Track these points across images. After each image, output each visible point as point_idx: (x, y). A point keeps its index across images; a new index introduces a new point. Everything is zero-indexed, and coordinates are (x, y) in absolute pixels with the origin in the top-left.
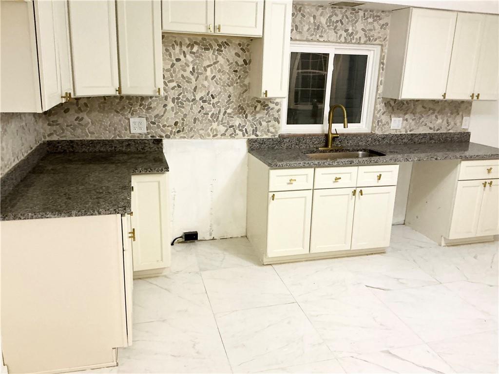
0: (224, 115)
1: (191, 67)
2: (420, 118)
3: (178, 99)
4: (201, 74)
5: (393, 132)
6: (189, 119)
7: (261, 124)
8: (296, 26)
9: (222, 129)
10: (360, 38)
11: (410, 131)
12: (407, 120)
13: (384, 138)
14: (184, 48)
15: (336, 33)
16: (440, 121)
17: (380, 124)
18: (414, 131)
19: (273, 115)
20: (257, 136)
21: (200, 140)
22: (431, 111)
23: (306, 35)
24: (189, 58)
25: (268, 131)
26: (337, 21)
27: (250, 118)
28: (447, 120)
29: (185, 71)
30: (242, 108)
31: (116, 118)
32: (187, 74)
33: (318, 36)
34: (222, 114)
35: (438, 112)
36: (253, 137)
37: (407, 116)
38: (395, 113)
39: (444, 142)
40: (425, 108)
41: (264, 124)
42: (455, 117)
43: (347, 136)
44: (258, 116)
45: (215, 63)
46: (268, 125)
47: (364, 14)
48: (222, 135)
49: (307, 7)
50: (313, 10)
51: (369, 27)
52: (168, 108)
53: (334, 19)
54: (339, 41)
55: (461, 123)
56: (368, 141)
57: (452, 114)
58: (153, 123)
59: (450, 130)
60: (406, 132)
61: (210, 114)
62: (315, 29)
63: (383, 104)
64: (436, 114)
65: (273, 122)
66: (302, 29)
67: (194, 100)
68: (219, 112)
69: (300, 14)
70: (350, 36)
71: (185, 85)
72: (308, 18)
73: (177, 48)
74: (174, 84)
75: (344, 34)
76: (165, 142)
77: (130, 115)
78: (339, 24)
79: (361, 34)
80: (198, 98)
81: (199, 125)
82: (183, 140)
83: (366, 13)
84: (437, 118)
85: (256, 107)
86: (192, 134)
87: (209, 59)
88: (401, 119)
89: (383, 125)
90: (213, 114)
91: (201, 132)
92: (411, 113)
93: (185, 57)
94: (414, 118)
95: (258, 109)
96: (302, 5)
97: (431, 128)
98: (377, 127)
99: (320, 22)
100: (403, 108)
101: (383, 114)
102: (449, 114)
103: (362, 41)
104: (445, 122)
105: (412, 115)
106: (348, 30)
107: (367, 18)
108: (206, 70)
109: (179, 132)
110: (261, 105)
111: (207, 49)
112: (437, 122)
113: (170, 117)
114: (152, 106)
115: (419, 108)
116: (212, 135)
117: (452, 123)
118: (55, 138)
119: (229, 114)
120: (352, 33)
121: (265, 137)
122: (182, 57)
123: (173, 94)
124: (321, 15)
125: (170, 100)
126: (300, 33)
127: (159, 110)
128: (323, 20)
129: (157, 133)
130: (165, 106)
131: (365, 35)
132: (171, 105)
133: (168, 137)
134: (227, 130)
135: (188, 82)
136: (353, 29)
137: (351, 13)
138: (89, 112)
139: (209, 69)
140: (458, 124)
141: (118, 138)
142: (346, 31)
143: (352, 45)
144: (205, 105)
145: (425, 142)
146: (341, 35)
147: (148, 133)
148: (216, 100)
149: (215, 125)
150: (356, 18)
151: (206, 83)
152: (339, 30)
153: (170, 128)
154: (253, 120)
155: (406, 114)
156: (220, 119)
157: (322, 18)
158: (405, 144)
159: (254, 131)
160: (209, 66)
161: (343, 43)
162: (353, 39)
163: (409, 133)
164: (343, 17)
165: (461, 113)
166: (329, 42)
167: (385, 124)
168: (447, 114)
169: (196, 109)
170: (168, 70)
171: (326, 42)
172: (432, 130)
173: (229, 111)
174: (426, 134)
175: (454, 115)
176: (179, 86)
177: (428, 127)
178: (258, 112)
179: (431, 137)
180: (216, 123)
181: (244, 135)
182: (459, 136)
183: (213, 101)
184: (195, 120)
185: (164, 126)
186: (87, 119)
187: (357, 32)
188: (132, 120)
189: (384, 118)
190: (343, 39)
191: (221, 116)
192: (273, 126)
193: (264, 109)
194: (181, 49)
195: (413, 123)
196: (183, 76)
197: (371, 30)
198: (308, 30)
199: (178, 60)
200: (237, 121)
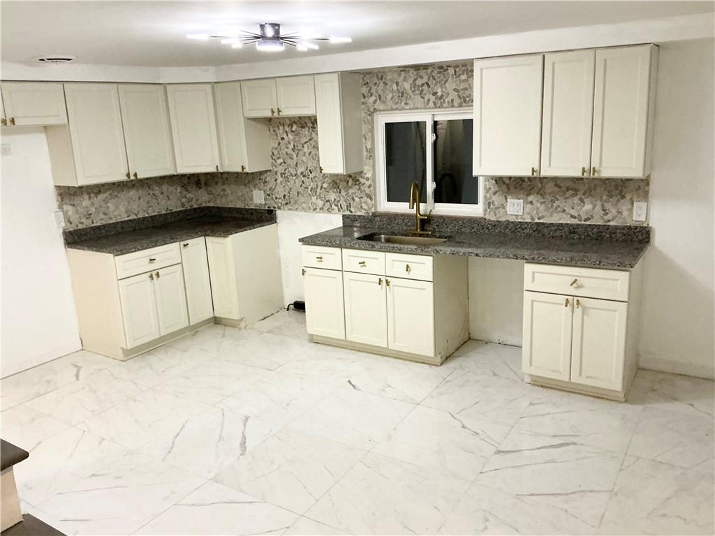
0: (321, 189)
1: (292, 145)
2: (553, 202)
3: (285, 174)
4: (300, 150)
5: (512, 219)
6: (294, 193)
7: (354, 200)
8: (380, 96)
9: (320, 203)
10: (452, 100)
11: (539, 219)
12: (531, 203)
13: (495, 225)
14: (287, 129)
15: (423, 98)
16: (588, 207)
17: (492, 206)
18: (546, 218)
19: (365, 191)
20: (351, 212)
21: (303, 213)
22: (571, 192)
23: (390, 103)
24: (291, 136)
25: (361, 207)
26: (423, 85)
27: (343, 193)
28: (603, 206)
29: (288, 148)
30: (336, 183)
31: (245, 190)
32: (290, 151)
33: (403, 103)
34: (319, 188)
35: (584, 194)
36: (348, 213)
37: (531, 198)
38: (511, 194)
39: (596, 239)
40: (560, 187)
41: (356, 199)
42: (618, 201)
43: (445, 220)
44: (351, 191)
45: (310, 140)
46: (360, 201)
47: (455, 71)
48: (322, 209)
49: (388, 74)
50: (395, 75)
51: (462, 86)
52: (278, 182)
53: (419, 82)
54: (428, 107)
55: (631, 210)
56: (473, 228)
57: (611, 196)
58: (269, 196)
59: (609, 221)
60: (533, 219)
61: (310, 188)
62: (399, 96)
63: (494, 182)
64: (580, 194)
65: (365, 198)
66: (386, 98)
67: (296, 175)
68: (317, 186)
69: (382, 82)
70: (440, 99)
71: (289, 161)
72: (391, 85)
73: (281, 128)
74: (281, 160)
75: (433, 98)
76: (278, 213)
77: (253, 188)
78: (425, 87)
79: (453, 95)
80: (299, 174)
81: (301, 199)
82: (291, 211)
83: (457, 70)
84: (584, 203)
85: (348, 182)
86: (296, 206)
87: (305, 136)
88: (521, 201)
89: (497, 208)
90: (312, 188)
91: (304, 205)
92: (537, 193)
93: (287, 135)
94: (543, 200)
95: (350, 184)
96: (384, 72)
97: (572, 217)
98: (489, 210)
99: (404, 89)
100: (523, 186)
101: (494, 194)
102: (604, 197)
103: (456, 104)
104: (598, 208)
105: (539, 196)
106: (437, 93)
107: (459, 75)
108: (303, 147)
109: (287, 204)
110: (353, 180)
111: (303, 127)
112: (585, 208)
113: (280, 191)
114: (267, 180)
115: (550, 187)
116: (312, 209)
117: (614, 211)
118: (211, 204)
119: (325, 188)
120: (442, 96)
121: (359, 213)
122: (285, 136)
123: (280, 169)
124: (405, 80)
125: (279, 175)
126: (384, 102)
127: (272, 184)
128: (407, 86)
129: (272, 204)
130: (276, 180)
131: (459, 97)
132: (280, 179)
133: (279, 208)
134: (324, 205)
135: (291, 158)
136: (442, 91)
137: (439, 73)
138: (229, 184)
139: (305, 146)
140: (625, 213)
141: (247, 207)
142: (435, 94)
143: (443, 109)
144: (305, 179)
145: (562, 236)
146: (429, 100)
147: (266, 204)
148: (313, 174)
149: (314, 199)
150: (445, 77)
151: (304, 159)
152: (426, 94)
153: (280, 200)
154: (346, 195)
155: (528, 195)
156: (318, 193)
157: (405, 84)
158: (529, 236)
159: (349, 206)
160: (306, 143)
161: (432, 108)
162: (445, 103)
163: (537, 221)
164: (429, 79)
165: (628, 197)
166: (416, 108)
167: (499, 208)
168: (602, 197)
169: (298, 183)
170: (276, 149)
171: (413, 109)
172: (577, 220)
173: (325, 185)
174: (562, 224)
175: (615, 199)
176: (285, 163)
177: (568, 214)
178: (351, 187)
179: (572, 229)
180: (315, 197)
181: (339, 211)
182: (625, 232)
183: (311, 176)
184: (298, 193)
185: (276, 198)
186: (228, 191)
187: (448, 94)
188: (254, 192)
189: (497, 199)
190: (431, 104)
191: (319, 190)
192: (365, 202)
193: (356, 185)
194: (284, 129)
195: (542, 208)
196: (287, 154)
197: (465, 89)
198: (393, 97)
199: (283, 139)
200: (332, 196)
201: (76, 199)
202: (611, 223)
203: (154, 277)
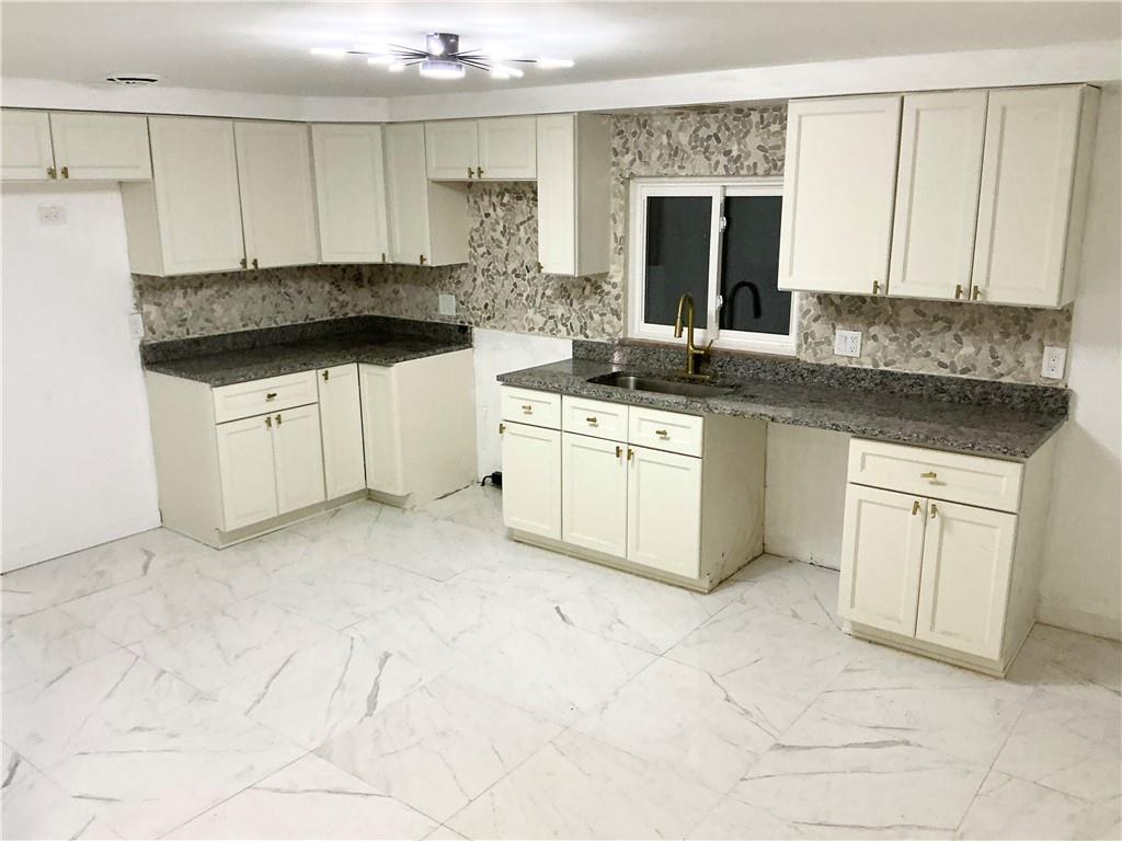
0: (542, 298)
1: (502, 225)
2: (911, 338)
3: (488, 270)
4: (513, 235)
5: (842, 363)
6: (500, 301)
7: (592, 318)
8: (639, 152)
9: (540, 320)
10: (755, 164)
11: (886, 365)
12: (875, 338)
13: (813, 371)
14: (494, 199)
15: (709, 159)
16: (968, 350)
17: (810, 340)
18: (897, 365)
19: (609, 304)
20: (587, 337)
21: (513, 334)
22: (941, 324)
23: (656, 166)
24: (500, 212)
25: (603, 329)
26: (709, 137)
27: (576, 305)
28: (992, 350)
29: (495, 231)
30: (566, 290)
31: (430, 293)
32: (497, 235)
33: (676, 168)
34: (539, 296)
35: (962, 329)
36: (581, 338)
37: (874, 330)
38: (842, 321)
39: (979, 405)
40: (924, 315)
41: (596, 317)
42: (1018, 342)
43: (733, 357)
44: (588, 304)
45: (529, 219)
46: (602, 320)
47: (762, 117)
48: (541, 329)
49: (655, 118)
50: (667, 121)
51: (772, 142)
52: (478, 282)
53: (703, 133)
54: (715, 173)
55: (1039, 360)
56: (777, 374)
57: (1007, 335)
58: (462, 303)
59: (1002, 375)
60: (876, 364)
61: (525, 295)
62: (670, 155)
63: (815, 300)
64: (956, 329)
65: (609, 316)
66: (650, 157)
67: (505, 273)
68: (536, 292)
69: (644, 131)
70: (735, 162)
71: (496, 251)
72: (659, 137)
73: (486, 198)
74: (484, 249)
75: (723, 160)
76: (475, 330)
77: (439, 291)
78: (713, 142)
79: (757, 156)
80: (510, 271)
81: (512, 312)
82: (494, 331)
83: (765, 115)
84: (961, 343)
85: (584, 289)
86: (503, 323)
87: (522, 212)
88: (858, 334)
89: (817, 344)
90: (528, 296)
91: (514, 321)
92: (885, 323)
93: (495, 210)
94: (894, 335)
95: (587, 292)
96: (649, 115)
97: (942, 365)
98: (804, 346)
99: (679, 143)
100: (863, 310)
101: (814, 321)
102: (996, 337)
103: (760, 171)
104: (985, 351)
105: (889, 329)
106: (730, 151)
107: (768, 125)
108: (519, 230)
109: (489, 318)
110: (592, 285)
111: (519, 198)
112: (961, 352)
113: (480, 297)
114: (461, 279)
115: (906, 315)
116: (527, 328)
117: (1009, 359)
118: (376, 313)
119: (549, 297)
120: (739, 156)
121: (598, 340)
122: (491, 211)
123: (482, 263)
124: (681, 129)
125: (480, 271)
126: (646, 163)
127: (468, 287)
128: (684, 138)
129: (466, 317)
130: (475, 280)
131: (766, 158)
132: (481, 279)
133: (478, 325)
134: (546, 322)
135: (499, 247)
136: (740, 150)
137: (734, 119)
138: (404, 283)
139: (522, 228)
140: (1029, 364)
141: (429, 320)
142: (727, 153)
143: (739, 179)
144: (519, 281)
145: (922, 395)
146: (717, 163)
147: (457, 317)
148: (532, 273)
149: (531, 312)
150: (744, 126)
151: (519, 248)
152: (713, 153)
153: (480, 313)
154: (580, 309)
155: (870, 324)
156: (537, 305)
157: (681, 134)
158: (868, 392)
159: (583, 328)
160: (522, 223)
161: (723, 176)
162: (742, 169)
163: (882, 368)
164: (719, 128)
165: (1035, 336)
166: (697, 176)
167: (822, 343)
168: (991, 334)
169: (508, 286)
170: (477, 230)
171: (692, 176)
172: (948, 370)
173: (548, 292)
174: (923, 376)
175: (1013, 339)
176: (489, 253)
177: (934, 360)
178: (588, 298)
179: (940, 385)
180: (532, 310)
181: (569, 334)
182: (1027, 395)
183: (528, 276)
184: (507, 301)
185: (474, 308)
186: (403, 293)
187: (748, 155)
188: (441, 297)
189: (819, 329)
190: (721, 170)
191: (538, 300)
192: (609, 323)
193: (596, 294)
194: (490, 201)
195: (893, 347)
196: (492, 238)
197: (778, 147)
198: (661, 155)
199: (487, 215)
200: (559, 310)
201: (164, 295)
202: (1006, 380)
203: (274, 422)
